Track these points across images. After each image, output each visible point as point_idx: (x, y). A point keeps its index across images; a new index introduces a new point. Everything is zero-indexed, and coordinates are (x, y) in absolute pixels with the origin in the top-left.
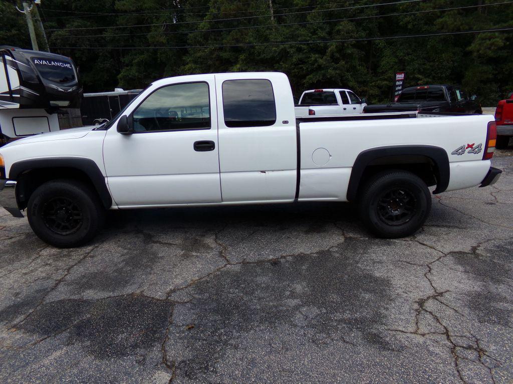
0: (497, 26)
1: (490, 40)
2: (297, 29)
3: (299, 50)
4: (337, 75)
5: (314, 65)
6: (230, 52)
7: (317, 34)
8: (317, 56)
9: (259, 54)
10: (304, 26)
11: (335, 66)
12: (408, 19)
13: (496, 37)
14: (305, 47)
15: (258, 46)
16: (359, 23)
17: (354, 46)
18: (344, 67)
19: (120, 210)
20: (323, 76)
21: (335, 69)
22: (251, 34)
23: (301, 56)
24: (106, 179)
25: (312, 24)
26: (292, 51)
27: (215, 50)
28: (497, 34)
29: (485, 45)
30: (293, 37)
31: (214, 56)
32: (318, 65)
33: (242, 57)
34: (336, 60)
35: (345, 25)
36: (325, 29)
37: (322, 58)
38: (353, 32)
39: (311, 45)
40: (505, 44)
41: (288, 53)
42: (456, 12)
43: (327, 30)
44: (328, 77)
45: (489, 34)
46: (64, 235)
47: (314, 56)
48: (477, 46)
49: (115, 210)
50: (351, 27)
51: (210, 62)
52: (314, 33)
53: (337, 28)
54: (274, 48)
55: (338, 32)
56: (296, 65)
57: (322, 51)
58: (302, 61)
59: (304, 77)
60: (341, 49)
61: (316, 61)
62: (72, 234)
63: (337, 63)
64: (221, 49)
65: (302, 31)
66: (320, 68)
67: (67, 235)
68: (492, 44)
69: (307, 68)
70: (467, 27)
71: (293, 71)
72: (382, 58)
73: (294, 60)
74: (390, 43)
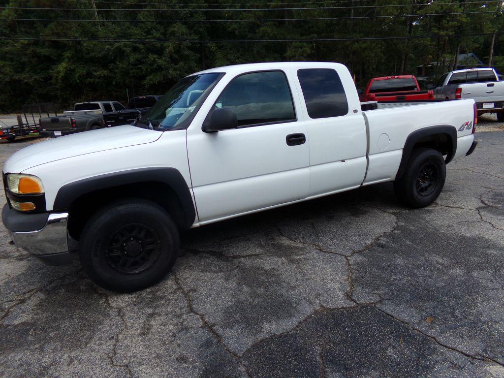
0: (304, 38)
1: (301, 49)
2: (129, 28)
3: (135, 49)
4: (178, 75)
5: (152, 65)
6: (49, 48)
7: (151, 34)
8: (156, 56)
9: (88, 53)
10: (136, 25)
11: (175, 66)
12: (235, 26)
13: (304, 47)
14: (141, 46)
15: (87, 43)
16: (190, 27)
17: (189, 48)
18: (183, 68)
19: (202, 227)
20: (164, 77)
21: (175, 70)
22: (76, 29)
23: (138, 56)
24: (191, 190)
25: (144, 23)
26: (128, 50)
27: (29, 45)
28: (305, 44)
29: (299, 52)
30: (125, 36)
31: (28, 52)
32: (158, 66)
33: (68, 54)
34: (175, 61)
35: (179, 28)
36: (159, 31)
37: (160, 58)
38: (186, 34)
39: (147, 45)
40: (311, 52)
41: (124, 52)
42: (272, 23)
43: (162, 31)
44: (170, 77)
45: (300, 44)
46: (137, 274)
47: (152, 57)
48: (293, 53)
49: (197, 228)
50: (184, 29)
51: (24, 59)
52: (148, 33)
53: (171, 29)
54: (107, 46)
55: (173, 34)
56: (135, 65)
57: (160, 52)
58: (139, 62)
59: (143, 77)
60: (178, 50)
61: (154, 61)
62: (148, 269)
63: (176, 64)
64: (36, 43)
65: (135, 30)
66: (160, 68)
67: (140, 273)
68: (303, 52)
69: (146, 69)
70: (282, 37)
71: (131, 71)
72: (215, 60)
73: (132, 60)
74: (220, 48)
